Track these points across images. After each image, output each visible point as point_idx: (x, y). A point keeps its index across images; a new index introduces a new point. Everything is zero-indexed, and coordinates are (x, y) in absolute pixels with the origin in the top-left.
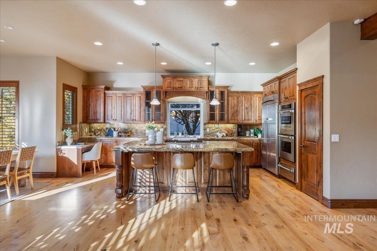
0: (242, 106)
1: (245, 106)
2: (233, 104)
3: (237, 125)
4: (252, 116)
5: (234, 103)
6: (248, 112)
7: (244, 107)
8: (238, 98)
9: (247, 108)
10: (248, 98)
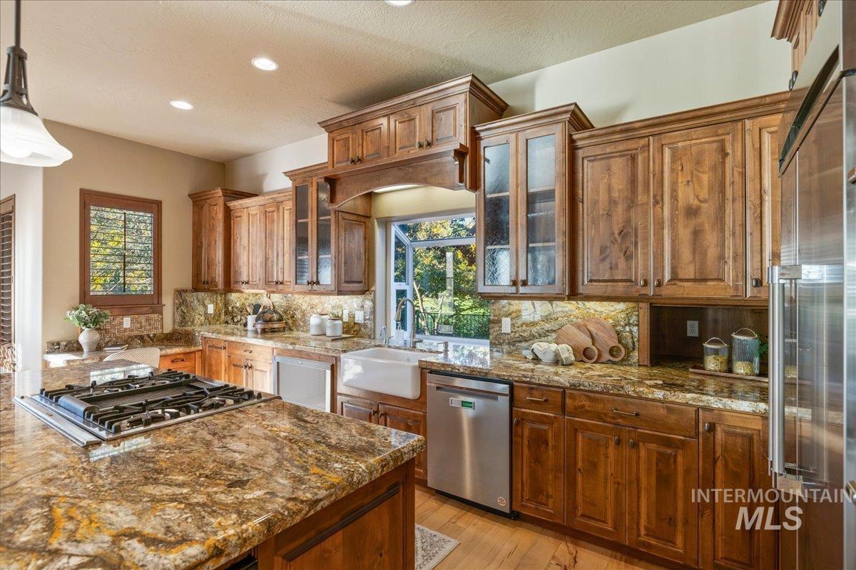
0: (656, 202)
1: (674, 197)
2: (603, 197)
3: (645, 308)
4: (729, 253)
5: (610, 189)
6: (697, 234)
7: (674, 208)
8: (633, 159)
9: (692, 212)
10: (701, 153)
